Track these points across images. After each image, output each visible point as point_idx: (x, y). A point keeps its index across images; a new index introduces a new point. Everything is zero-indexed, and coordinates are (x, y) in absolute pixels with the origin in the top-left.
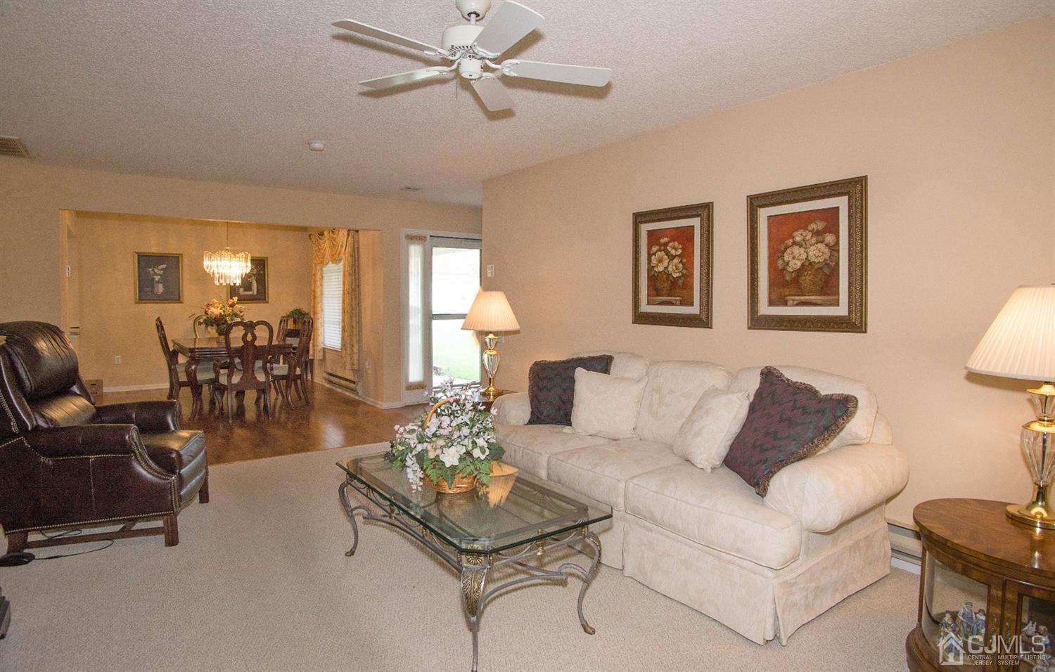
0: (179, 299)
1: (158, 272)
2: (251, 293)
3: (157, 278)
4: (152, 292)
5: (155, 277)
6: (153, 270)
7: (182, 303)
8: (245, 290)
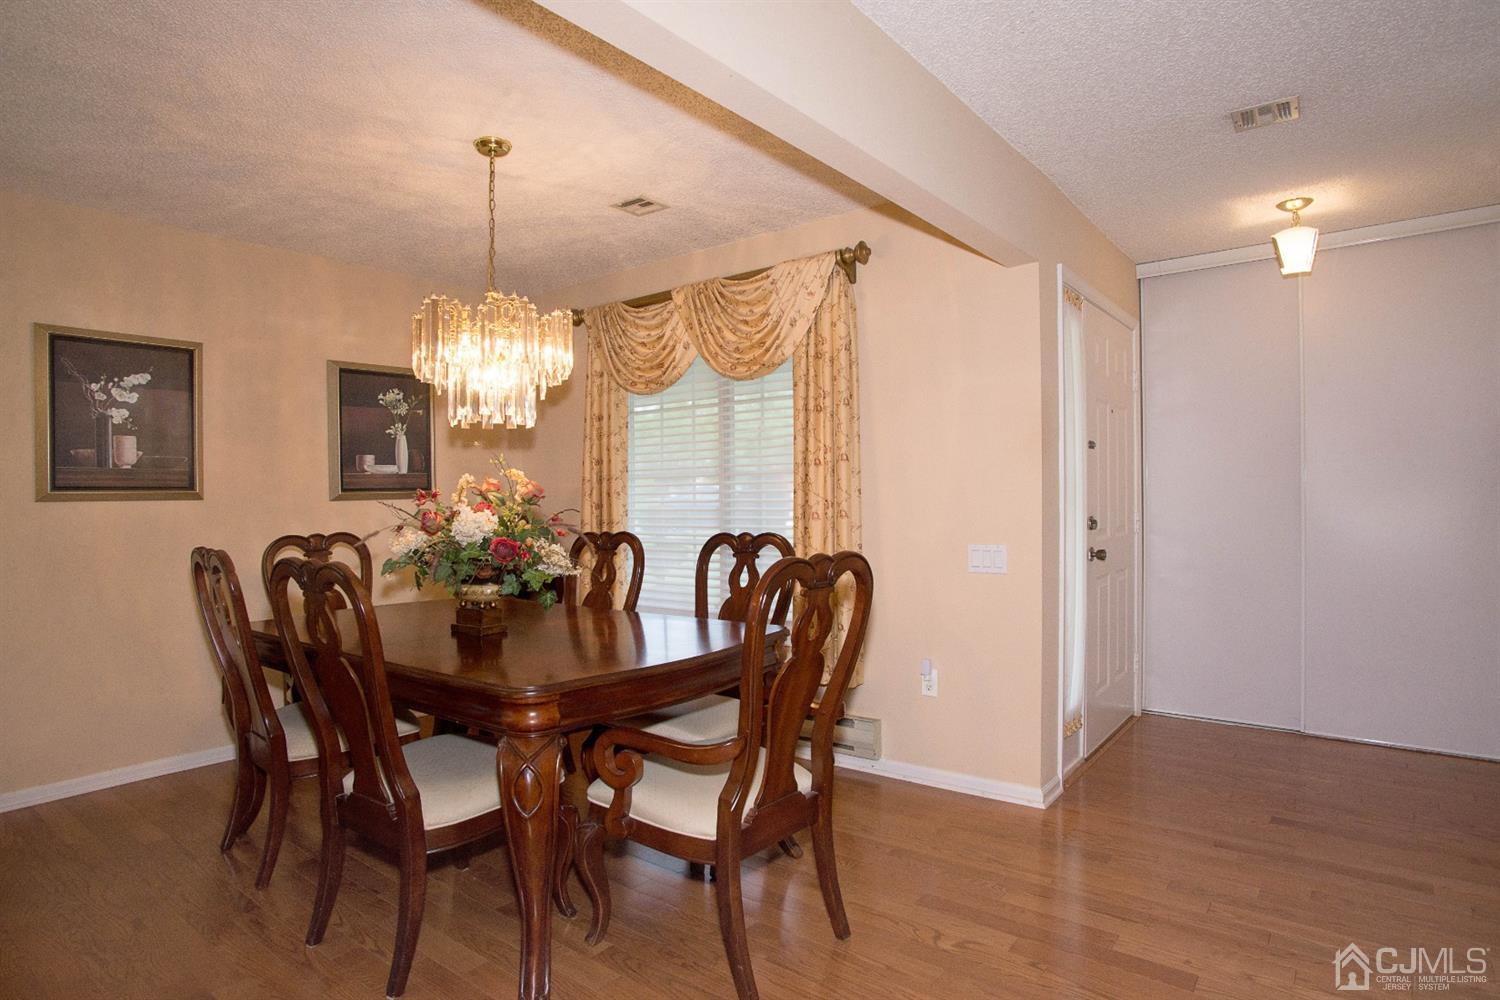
0: (192, 486)
1: (127, 393)
2: (390, 469)
3: (118, 416)
4: (102, 461)
5: (114, 412)
6: (105, 390)
7: (199, 497)
8: (378, 462)
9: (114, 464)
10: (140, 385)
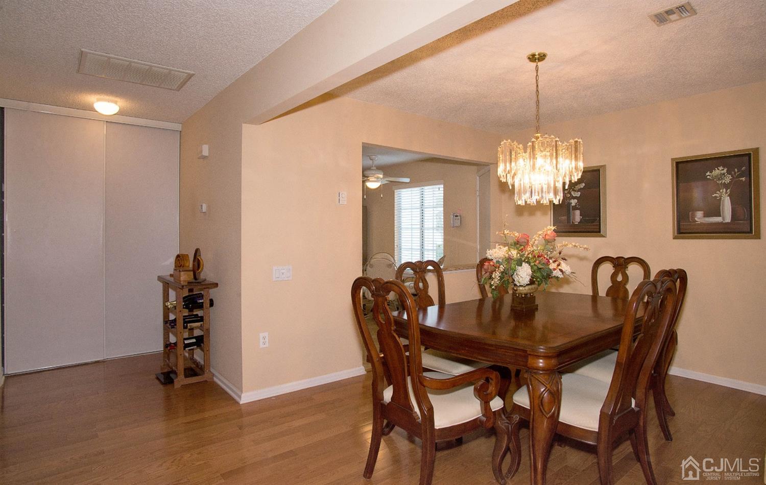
5: (572, 201)
9: (572, 222)
10: (581, 188)
